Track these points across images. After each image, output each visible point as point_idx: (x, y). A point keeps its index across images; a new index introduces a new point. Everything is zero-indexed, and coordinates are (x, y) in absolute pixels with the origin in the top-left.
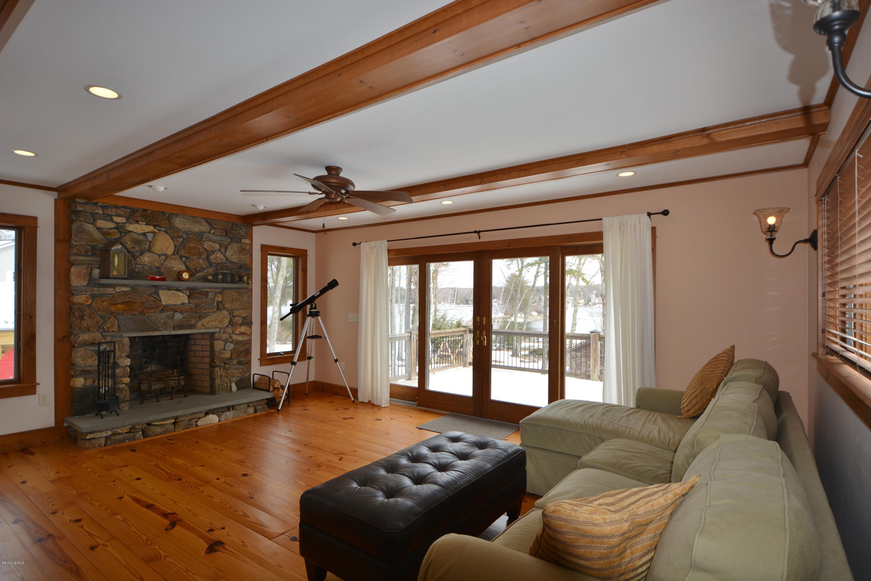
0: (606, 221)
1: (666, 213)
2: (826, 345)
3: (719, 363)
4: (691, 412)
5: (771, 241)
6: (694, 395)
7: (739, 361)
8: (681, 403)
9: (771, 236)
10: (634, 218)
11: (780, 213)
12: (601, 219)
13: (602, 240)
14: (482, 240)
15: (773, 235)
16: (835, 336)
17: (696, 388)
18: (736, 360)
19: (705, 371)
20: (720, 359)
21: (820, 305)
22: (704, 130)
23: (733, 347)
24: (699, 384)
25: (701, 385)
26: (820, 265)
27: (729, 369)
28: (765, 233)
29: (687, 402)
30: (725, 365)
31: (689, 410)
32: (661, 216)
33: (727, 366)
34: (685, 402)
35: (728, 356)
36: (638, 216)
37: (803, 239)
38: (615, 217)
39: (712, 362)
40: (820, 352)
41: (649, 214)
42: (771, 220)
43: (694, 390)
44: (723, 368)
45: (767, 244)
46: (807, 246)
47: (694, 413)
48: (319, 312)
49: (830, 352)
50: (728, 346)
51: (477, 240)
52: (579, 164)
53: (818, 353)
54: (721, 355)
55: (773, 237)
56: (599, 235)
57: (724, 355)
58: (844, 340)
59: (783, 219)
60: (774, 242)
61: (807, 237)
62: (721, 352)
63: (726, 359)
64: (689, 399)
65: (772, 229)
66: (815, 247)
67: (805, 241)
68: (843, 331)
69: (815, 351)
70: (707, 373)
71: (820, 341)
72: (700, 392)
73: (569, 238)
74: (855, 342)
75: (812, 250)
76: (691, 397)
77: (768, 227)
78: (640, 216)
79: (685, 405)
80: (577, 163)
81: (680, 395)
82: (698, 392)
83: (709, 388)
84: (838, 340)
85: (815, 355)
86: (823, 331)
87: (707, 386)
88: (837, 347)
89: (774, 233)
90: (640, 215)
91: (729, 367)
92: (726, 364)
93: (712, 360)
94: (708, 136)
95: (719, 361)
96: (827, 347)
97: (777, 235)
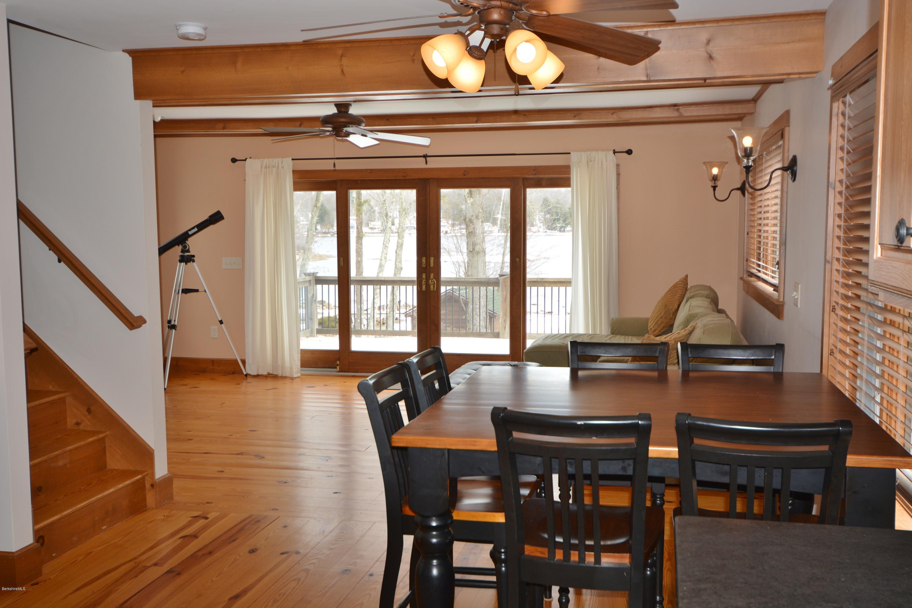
0: (574, 157)
1: (630, 152)
2: (748, 270)
3: (678, 290)
4: (657, 331)
5: (714, 188)
6: (660, 316)
7: (691, 287)
8: (648, 326)
9: (715, 183)
10: (601, 155)
11: (721, 165)
12: (569, 153)
13: (570, 174)
14: (429, 166)
15: (716, 183)
16: (754, 262)
17: (661, 311)
18: (689, 287)
19: (668, 296)
20: (678, 286)
21: (746, 241)
22: (675, 105)
23: (687, 276)
24: (663, 308)
25: (665, 308)
26: (746, 211)
27: (685, 293)
28: (711, 181)
29: (654, 323)
30: (682, 291)
31: (655, 330)
32: (626, 154)
33: (684, 291)
34: (651, 325)
35: (683, 283)
36: (604, 153)
37: (736, 187)
38: (583, 152)
39: (672, 289)
40: (745, 276)
41: (615, 152)
42: (715, 171)
43: (659, 312)
44: (681, 293)
45: (712, 189)
46: (739, 192)
47: (659, 331)
48: (194, 256)
49: (750, 274)
50: (683, 276)
51: (424, 166)
52: (576, 117)
53: (743, 277)
54: (679, 283)
55: (716, 185)
56: (567, 169)
57: (681, 282)
58: (759, 265)
59: (724, 170)
60: (717, 188)
61: (739, 186)
62: (678, 280)
63: (682, 285)
64: (656, 321)
65: (715, 178)
66: (744, 194)
67: (738, 189)
68: (759, 260)
69: (742, 276)
70: (669, 297)
71: (745, 267)
72: (665, 313)
73: (534, 170)
74: (763, 266)
75: (742, 196)
76: (657, 319)
77: (713, 176)
78: (606, 154)
79: (652, 327)
80: (575, 116)
81: (646, 321)
82: (662, 314)
83: (672, 309)
84: (755, 266)
85: (742, 279)
86: (747, 260)
87: (671, 307)
88: (754, 271)
89: (716, 181)
90: (606, 152)
91: (685, 291)
92: (682, 289)
93: (672, 287)
94: (678, 110)
95: (677, 288)
96: (749, 271)
97: (718, 183)
